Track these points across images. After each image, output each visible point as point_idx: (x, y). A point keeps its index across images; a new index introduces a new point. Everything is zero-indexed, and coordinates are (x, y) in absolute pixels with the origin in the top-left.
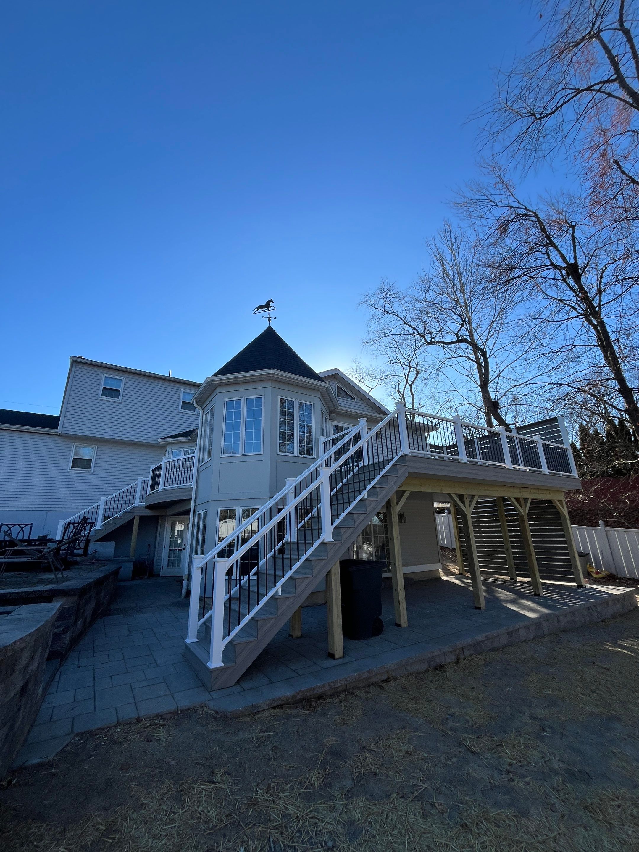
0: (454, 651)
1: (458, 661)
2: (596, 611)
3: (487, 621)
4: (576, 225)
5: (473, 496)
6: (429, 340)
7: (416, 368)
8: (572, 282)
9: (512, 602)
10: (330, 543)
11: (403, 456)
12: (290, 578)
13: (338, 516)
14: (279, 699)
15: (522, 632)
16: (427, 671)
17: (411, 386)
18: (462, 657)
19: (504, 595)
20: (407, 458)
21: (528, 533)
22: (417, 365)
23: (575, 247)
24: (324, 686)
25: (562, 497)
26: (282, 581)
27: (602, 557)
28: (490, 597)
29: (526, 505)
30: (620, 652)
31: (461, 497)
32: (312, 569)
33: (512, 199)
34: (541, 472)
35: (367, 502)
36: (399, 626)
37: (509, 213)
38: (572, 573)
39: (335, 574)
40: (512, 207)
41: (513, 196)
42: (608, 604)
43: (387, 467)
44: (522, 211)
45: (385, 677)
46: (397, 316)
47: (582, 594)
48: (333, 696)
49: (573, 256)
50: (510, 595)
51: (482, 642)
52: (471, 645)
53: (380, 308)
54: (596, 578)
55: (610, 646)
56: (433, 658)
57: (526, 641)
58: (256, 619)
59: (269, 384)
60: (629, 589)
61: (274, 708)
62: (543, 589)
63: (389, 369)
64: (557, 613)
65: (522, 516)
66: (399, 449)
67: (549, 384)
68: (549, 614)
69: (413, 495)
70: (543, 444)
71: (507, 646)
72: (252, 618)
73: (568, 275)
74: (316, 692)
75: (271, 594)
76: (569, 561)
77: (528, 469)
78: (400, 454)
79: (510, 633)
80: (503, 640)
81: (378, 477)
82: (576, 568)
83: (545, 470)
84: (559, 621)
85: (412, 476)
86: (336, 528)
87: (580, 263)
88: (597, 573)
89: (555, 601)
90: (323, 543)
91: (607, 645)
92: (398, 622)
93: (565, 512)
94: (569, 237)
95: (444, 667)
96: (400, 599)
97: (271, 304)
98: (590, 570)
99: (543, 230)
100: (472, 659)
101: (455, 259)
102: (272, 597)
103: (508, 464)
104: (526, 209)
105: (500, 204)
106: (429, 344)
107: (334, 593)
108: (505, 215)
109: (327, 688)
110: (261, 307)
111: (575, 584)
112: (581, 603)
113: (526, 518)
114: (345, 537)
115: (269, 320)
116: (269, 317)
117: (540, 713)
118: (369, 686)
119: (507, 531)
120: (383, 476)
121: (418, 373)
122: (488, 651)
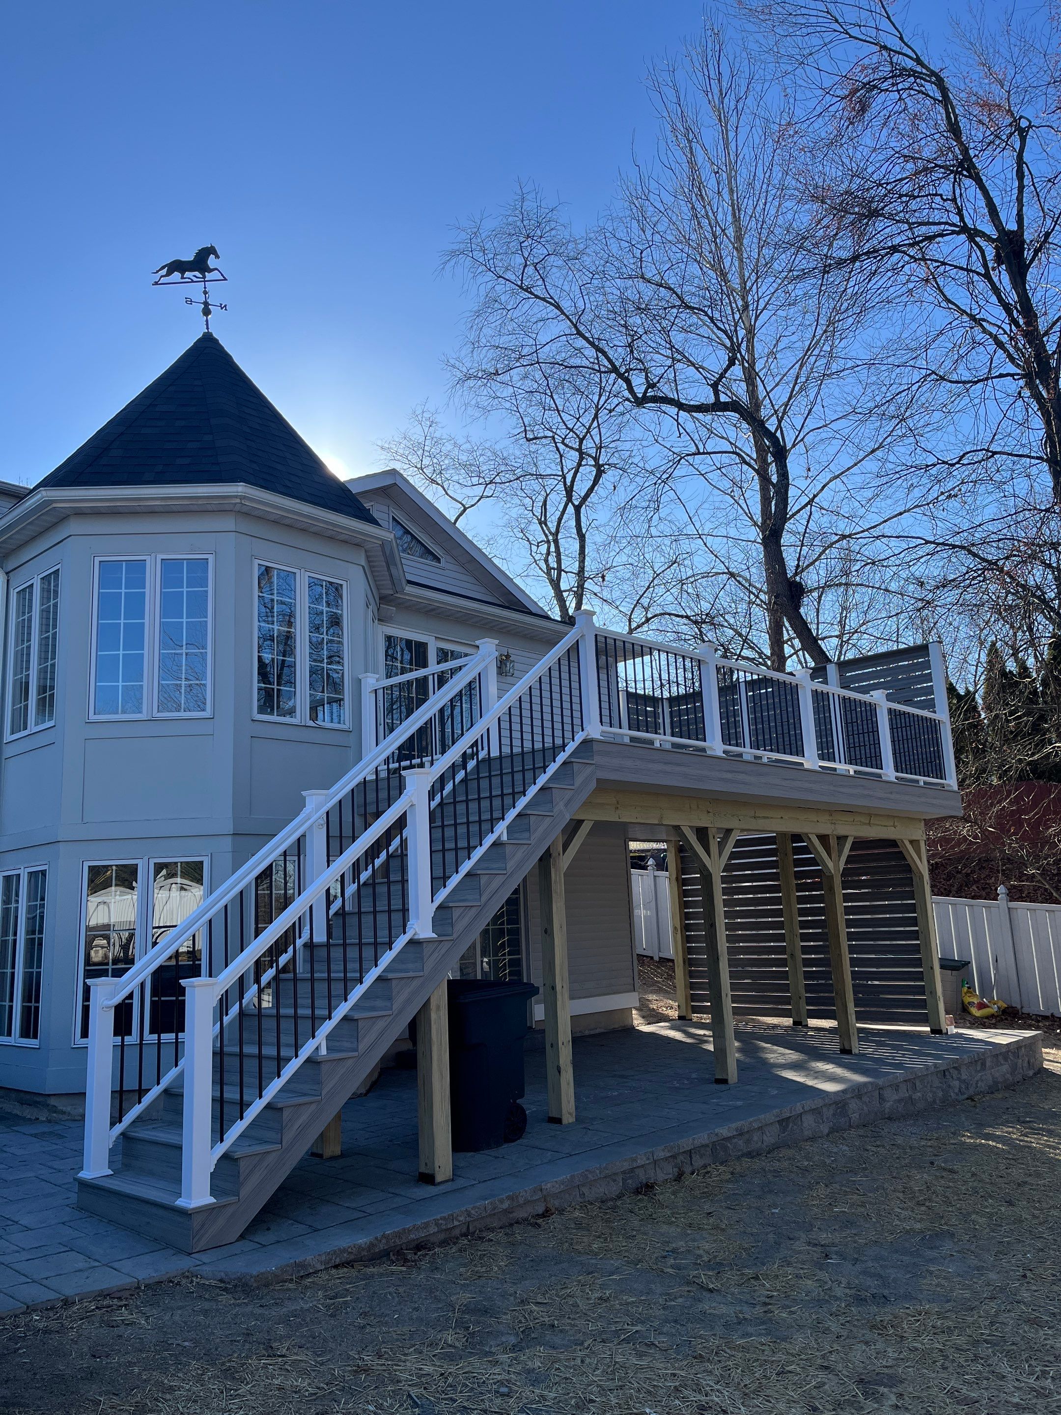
0: (674, 1157)
1: (679, 1178)
2: (959, 1079)
3: (739, 1103)
4: (1030, 127)
5: (728, 832)
6: (640, 391)
7: (596, 459)
8: (1003, 279)
9: (795, 1066)
10: (429, 941)
11: (587, 743)
12: (345, 1018)
13: (445, 878)
14: (344, 1250)
15: (809, 1121)
16: (619, 1197)
17: (577, 509)
18: (688, 1169)
19: (777, 1054)
20: (596, 747)
21: (839, 915)
22: (599, 448)
23: (1021, 188)
24: (426, 1225)
25: (919, 833)
26: (327, 1027)
27: (996, 969)
28: (748, 1060)
29: (840, 852)
30: (984, 1145)
31: (702, 834)
32: (390, 999)
33: (885, 24)
34: (880, 776)
35: (508, 849)
36: (558, 1121)
37: (875, 58)
38: (923, 1004)
39: (438, 1008)
40: (885, 48)
41: (888, 18)
42: (983, 1064)
43: (552, 768)
44: (910, 64)
45: (540, 1210)
46: (558, 307)
47: (937, 1046)
48: (444, 1243)
49: (1015, 212)
50: (792, 1056)
51: (728, 1139)
52: (707, 1146)
53: (509, 275)
54: (977, 1018)
55: (969, 1137)
56: (632, 1170)
57: (812, 1139)
58: (280, 1105)
59: (229, 523)
60: (1028, 1034)
61: (336, 1267)
62: (860, 1039)
63: (516, 452)
64: (880, 1082)
65: (831, 877)
66: (577, 721)
67: (927, 542)
68: (865, 1084)
69: (600, 827)
70: (890, 711)
71: (776, 1147)
72: (269, 1107)
73: (999, 260)
74: (412, 1236)
75: (305, 1052)
76: (919, 976)
77: (852, 769)
78: (580, 737)
79: (783, 1123)
80: (770, 1138)
81: (532, 791)
82: (933, 993)
83: (889, 772)
84: (881, 1098)
85: (604, 786)
86: (440, 907)
87: (1028, 236)
88: (981, 1006)
89: (880, 1061)
90: (412, 942)
91: (964, 1136)
92: (554, 1114)
93: (923, 868)
94: (1008, 159)
95: (652, 1187)
96: (561, 1062)
97: (212, 261)
98: (967, 999)
99: (955, 129)
100: (708, 1172)
101: (726, 145)
102: (309, 1060)
103: (811, 760)
104: (918, 61)
105: (854, 32)
106: (640, 402)
107: (435, 1049)
108: (866, 61)
109: (433, 1229)
110: (177, 266)
111: (928, 1029)
112: (931, 1062)
113: (838, 881)
114: (459, 927)
115: (206, 312)
116: (206, 304)
117: (824, 1237)
118: (511, 1225)
119: (796, 912)
120: (542, 789)
121: (600, 472)
122: (739, 1158)
